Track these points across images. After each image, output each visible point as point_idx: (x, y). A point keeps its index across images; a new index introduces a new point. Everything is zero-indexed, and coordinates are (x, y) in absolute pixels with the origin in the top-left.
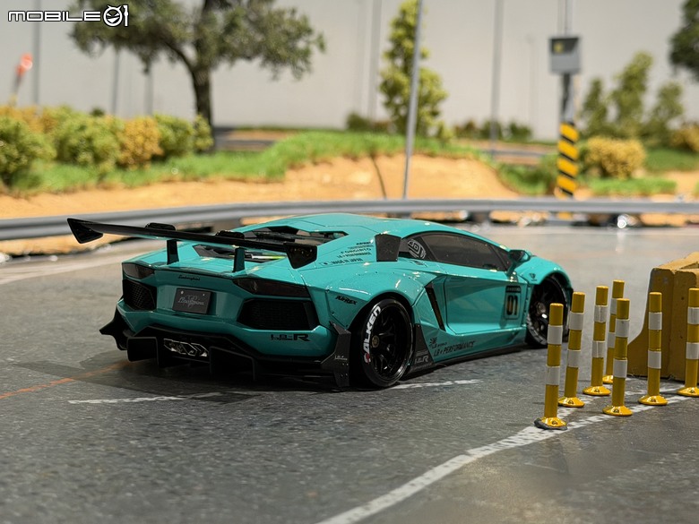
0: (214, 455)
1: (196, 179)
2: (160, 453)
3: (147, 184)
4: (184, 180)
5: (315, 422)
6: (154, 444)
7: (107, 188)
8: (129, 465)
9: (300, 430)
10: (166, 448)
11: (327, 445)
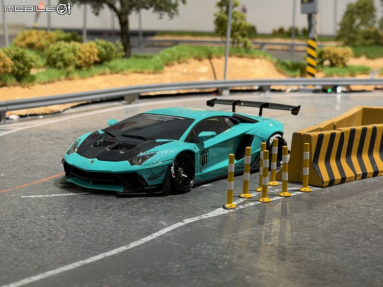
0: (74, 222)
1: (117, 73)
2: (52, 222)
3: (92, 76)
4: (111, 73)
5: (125, 207)
6: (51, 217)
7: (71, 79)
8: (37, 227)
9: (116, 210)
10: (55, 219)
11: (125, 218)
